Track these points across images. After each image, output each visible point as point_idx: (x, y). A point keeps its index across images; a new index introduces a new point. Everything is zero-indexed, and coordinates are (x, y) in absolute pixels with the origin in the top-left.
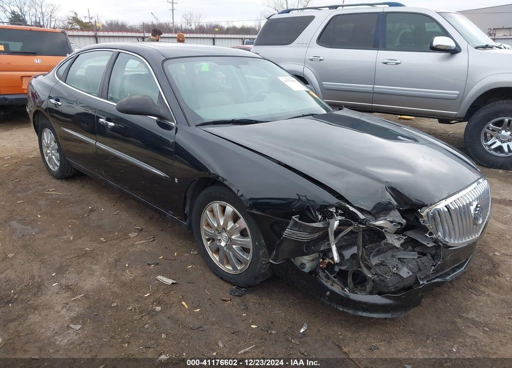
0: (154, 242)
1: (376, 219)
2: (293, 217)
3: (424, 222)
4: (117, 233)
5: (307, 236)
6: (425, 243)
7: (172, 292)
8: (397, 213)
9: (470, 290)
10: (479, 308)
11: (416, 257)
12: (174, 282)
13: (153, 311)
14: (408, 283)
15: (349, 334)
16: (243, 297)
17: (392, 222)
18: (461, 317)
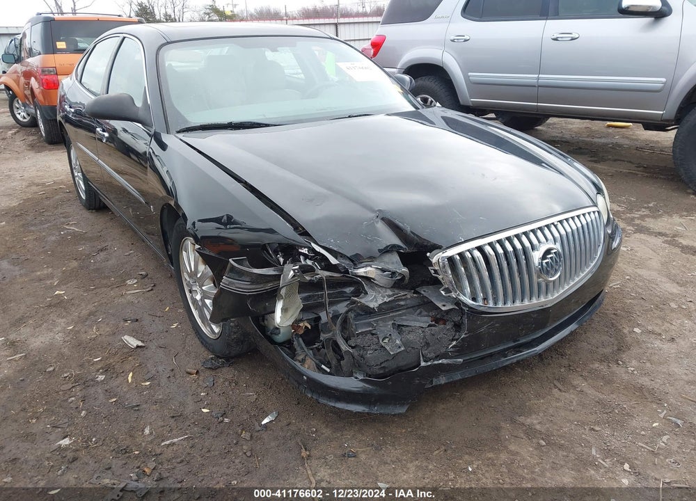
0: (151, 292)
1: (355, 265)
2: (230, 260)
3: (436, 272)
4: (113, 279)
5: (248, 287)
6: (440, 305)
7: (130, 358)
8: (395, 258)
9: (556, 382)
10: (551, 411)
11: (425, 325)
12: (140, 344)
13: (92, 381)
14: (405, 363)
15: (327, 432)
16: (217, 371)
17: (383, 270)
18: (513, 421)
